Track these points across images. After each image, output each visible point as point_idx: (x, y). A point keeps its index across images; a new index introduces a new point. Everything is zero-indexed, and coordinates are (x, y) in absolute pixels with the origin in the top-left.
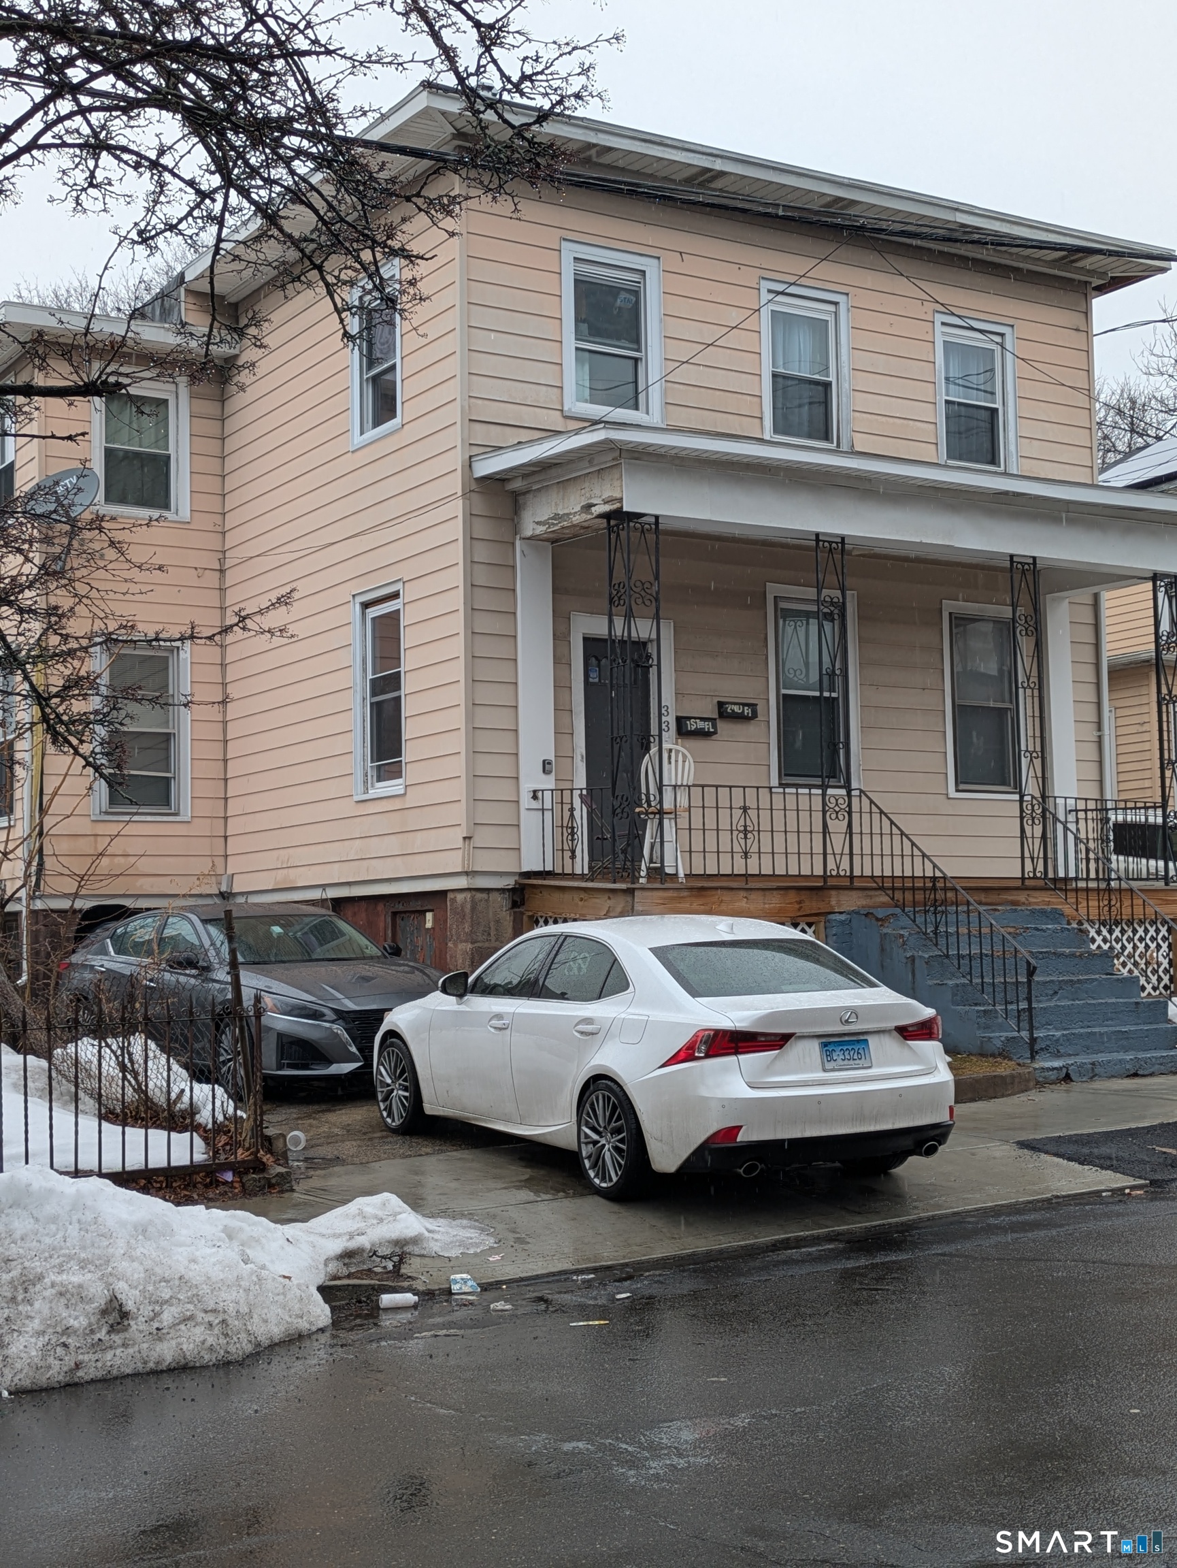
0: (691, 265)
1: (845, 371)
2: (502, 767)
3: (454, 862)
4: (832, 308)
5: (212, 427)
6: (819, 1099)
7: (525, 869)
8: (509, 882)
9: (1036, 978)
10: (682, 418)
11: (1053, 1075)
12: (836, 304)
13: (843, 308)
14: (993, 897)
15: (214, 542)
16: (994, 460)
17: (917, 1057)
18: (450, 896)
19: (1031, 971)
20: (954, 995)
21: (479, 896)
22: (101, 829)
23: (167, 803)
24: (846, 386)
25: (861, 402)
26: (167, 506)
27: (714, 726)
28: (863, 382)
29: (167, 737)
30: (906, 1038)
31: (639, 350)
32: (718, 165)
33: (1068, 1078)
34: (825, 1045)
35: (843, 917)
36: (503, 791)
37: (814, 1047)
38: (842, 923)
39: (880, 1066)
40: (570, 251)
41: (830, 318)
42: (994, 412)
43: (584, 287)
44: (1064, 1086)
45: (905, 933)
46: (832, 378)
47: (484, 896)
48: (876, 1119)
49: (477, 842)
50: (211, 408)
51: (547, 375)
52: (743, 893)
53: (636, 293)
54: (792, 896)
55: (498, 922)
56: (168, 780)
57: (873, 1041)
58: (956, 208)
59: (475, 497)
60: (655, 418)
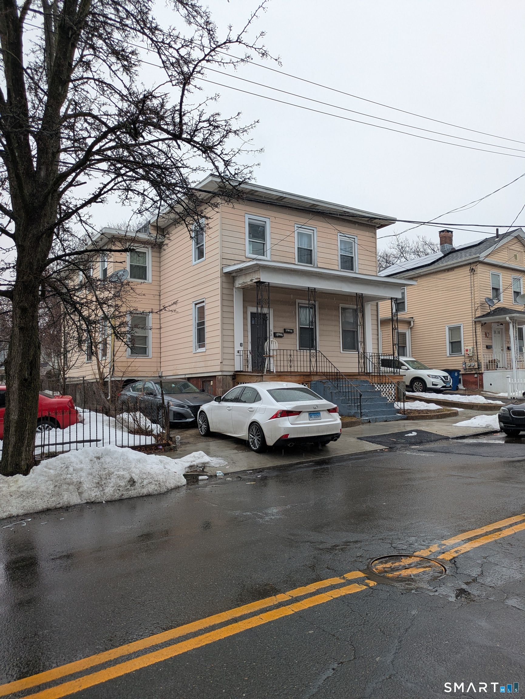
0: (277, 220)
1: (316, 247)
2: (230, 345)
3: (218, 368)
4: (312, 231)
5: (158, 259)
6: (308, 427)
7: (236, 370)
8: (232, 373)
9: (362, 397)
10: (275, 258)
11: (366, 421)
12: (313, 230)
13: (315, 231)
14: (351, 377)
15: (158, 288)
16: (352, 270)
17: (332, 417)
18: (217, 377)
19: (361, 396)
20: (342, 401)
21: (224, 377)
22: (129, 360)
23: (146, 354)
24: (316, 250)
25: (320, 255)
26: (145, 279)
27: (283, 335)
28: (320, 250)
29: (146, 337)
30: (330, 412)
31: (264, 241)
32: (284, 196)
33: (370, 422)
34: (310, 414)
35: (315, 382)
36: (231, 351)
37: (307, 414)
38: (314, 383)
39: (323, 419)
40: (247, 216)
41: (312, 234)
42: (352, 257)
43: (250, 225)
44: (369, 424)
45: (330, 386)
46: (312, 249)
47: (225, 377)
48: (322, 432)
49: (224, 363)
50: (157, 254)
51: (242, 247)
52: (290, 376)
53: (264, 227)
54: (302, 377)
55: (229, 383)
56: (146, 348)
57: (321, 413)
58: (343, 207)
59: (223, 277)
60: (268, 258)
